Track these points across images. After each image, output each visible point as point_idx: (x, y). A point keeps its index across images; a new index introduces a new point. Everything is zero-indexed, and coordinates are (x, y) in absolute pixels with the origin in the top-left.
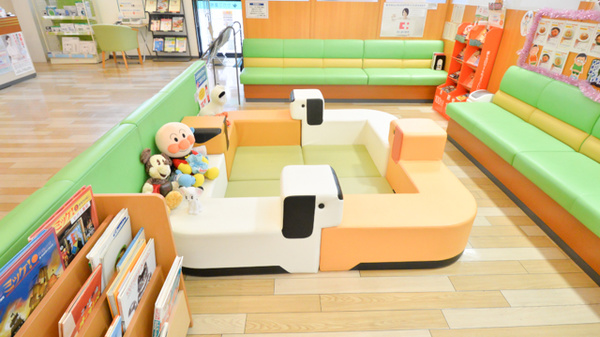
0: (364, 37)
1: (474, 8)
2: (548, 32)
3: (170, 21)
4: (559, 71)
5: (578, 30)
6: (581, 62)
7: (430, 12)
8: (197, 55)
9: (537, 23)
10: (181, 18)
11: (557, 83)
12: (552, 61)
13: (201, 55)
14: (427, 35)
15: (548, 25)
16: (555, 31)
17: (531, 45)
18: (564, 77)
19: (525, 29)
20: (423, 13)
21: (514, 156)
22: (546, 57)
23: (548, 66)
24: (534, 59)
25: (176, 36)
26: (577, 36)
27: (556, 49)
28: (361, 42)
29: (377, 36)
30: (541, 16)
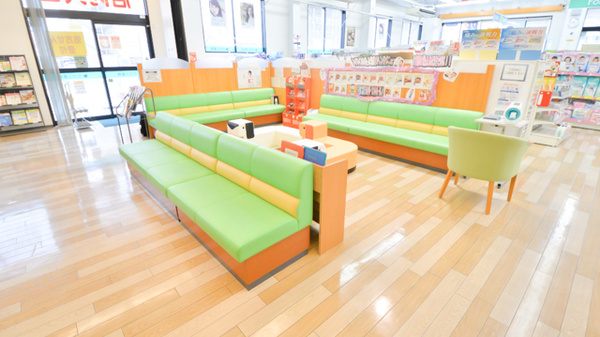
0: (229, 89)
1: (290, 69)
2: (335, 77)
3: (17, 95)
4: (345, 93)
5: (348, 75)
6: (353, 87)
7: (262, 72)
8: (52, 123)
9: (328, 74)
10: (30, 91)
11: (346, 98)
12: (340, 89)
13: (55, 124)
14: (264, 86)
15: (334, 74)
16: (338, 77)
17: (328, 84)
18: (348, 95)
19: (323, 77)
20: (259, 73)
21: (349, 129)
22: (337, 89)
23: (339, 92)
24: (331, 90)
25: (25, 109)
26: (348, 77)
27: (341, 84)
28: (229, 93)
29: (237, 88)
30: (329, 70)
